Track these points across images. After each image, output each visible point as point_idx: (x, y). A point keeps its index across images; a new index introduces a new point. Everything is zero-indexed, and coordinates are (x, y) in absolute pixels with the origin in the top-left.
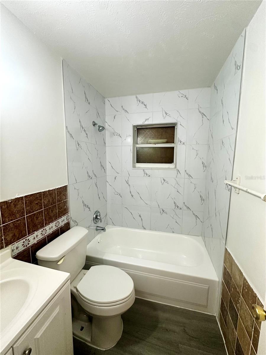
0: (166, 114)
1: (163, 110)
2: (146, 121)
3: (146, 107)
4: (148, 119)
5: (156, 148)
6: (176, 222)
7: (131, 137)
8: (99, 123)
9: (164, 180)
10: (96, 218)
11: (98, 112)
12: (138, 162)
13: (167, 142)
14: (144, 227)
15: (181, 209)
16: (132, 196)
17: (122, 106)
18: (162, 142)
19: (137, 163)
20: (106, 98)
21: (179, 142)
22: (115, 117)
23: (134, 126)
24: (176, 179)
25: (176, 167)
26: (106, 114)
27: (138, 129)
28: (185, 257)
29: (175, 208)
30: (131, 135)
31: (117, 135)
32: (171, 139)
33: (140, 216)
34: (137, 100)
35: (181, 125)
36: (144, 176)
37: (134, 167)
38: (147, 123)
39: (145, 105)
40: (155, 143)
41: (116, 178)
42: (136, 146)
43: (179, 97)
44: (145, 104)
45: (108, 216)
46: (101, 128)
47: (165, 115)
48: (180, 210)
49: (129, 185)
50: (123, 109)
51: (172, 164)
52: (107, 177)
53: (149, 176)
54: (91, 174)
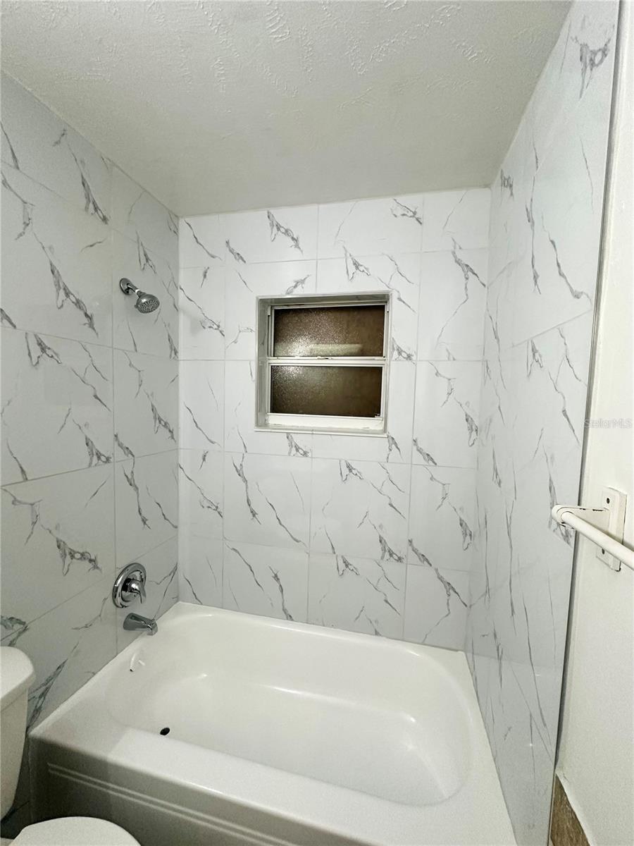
0: (357, 265)
1: (346, 255)
2: (295, 287)
3: (297, 246)
4: (303, 281)
5: (329, 370)
6: (386, 601)
7: (254, 333)
8: (143, 284)
9: (350, 469)
10: (125, 588)
11: (147, 252)
12: (277, 407)
13: (362, 353)
14: (290, 612)
15: (400, 559)
16: (254, 514)
17: (227, 243)
18: (345, 352)
19: (271, 412)
20: (182, 217)
21: (396, 353)
22: (206, 272)
23: (263, 303)
24: (386, 465)
25: (385, 430)
26: (182, 264)
27: (276, 311)
28: (413, 720)
29: (382, 558)
30: (254, 329)
31: (210, 327)
32: (374, 345)
33: (276, 577)
34: (272, 225)
35: (400, 299)
36: (290, 453)
37: (261, 423)
38: (299, 292)
39: (293, 239)
40: (326, 356)
41: (206, 458)
42: (271, 362)
43: (396, 216)
44: (295, 237)
45: (180, 573)
46: (144, 300)
47: (352, 269)
48: (399, 563)
49: (245, 481)
50: (231, 251)
51: (376, 418)
52: (181, 452)
53: (305, 454)
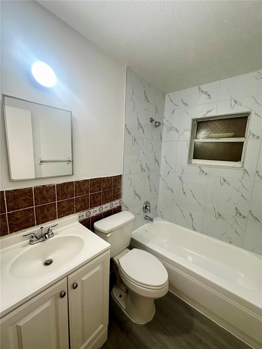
0: (236, 102)
1: (231, 99)
2: (208, 113)
3: (210, 98)
4: (211, 111)
5: (218, 143)
6: (236, 232)
7: (189, 131)
8: (156, 119)
9: (225, 181)
10: (145, 208)
11: (157, 108)
12: (195, 158)
13: (234, 136)
14: (195, 228)
15: (244, 217)
16: (184, 193)
17: (182, 100)
18: (226, 136)
19: (193, 159)
20: (167, 94)
21: (251, 136)
22: (173, 111)
23: (194, 120)
24: (242, 181)
25: (242, 167)
26: (165, 110)
27: (198, 122)
28: (243, 275)
29: (236, 215)
30: (190, 130)
31: (174, 130)
32: (241, 131)
33: (191, 215)
34: (200, 91)
35: (256, 114)
36: (200, 174)
37: (189, 162)
38: (209, 115)
39: (208, 95)
40: (218, 138)
41: (169, 173)
42: (194, 141)
43: (257, 79)
44: (209, 94)
45: (158, 209)
46: (157, 124)
47: (233, 103)
48: (244, 219)
49: (182, 182)
50: (183, 103)
51: (239, 162)
52: (161, 171)
53: (206, 174)
54: (144, 167)
